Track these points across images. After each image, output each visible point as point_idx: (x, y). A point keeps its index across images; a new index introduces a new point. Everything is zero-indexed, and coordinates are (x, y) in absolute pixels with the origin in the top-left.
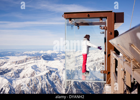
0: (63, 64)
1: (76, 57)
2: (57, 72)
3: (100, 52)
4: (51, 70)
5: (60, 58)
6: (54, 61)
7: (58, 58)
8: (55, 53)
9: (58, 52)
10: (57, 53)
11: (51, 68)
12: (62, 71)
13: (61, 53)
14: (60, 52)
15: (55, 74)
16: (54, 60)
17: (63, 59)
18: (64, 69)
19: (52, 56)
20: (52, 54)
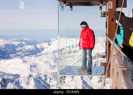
0: (28, 65)
1: (54, 51)
2: (16, 83)
3: (101, 43)
4: (5, 77)
5: (23, 55)
6: (10, 61)
7: (19, 53)
8: (13, 45)
9: (19, 42)
10: (16, 43)
11: (5, 74)
12: (27, 79)
13: (24, 45)
14: (23, 43)
15: (12, 86)
16: (10, 58)
17: (28, 55)
18: (30, 76)
19: (6, 50)
20: (7, 46)
